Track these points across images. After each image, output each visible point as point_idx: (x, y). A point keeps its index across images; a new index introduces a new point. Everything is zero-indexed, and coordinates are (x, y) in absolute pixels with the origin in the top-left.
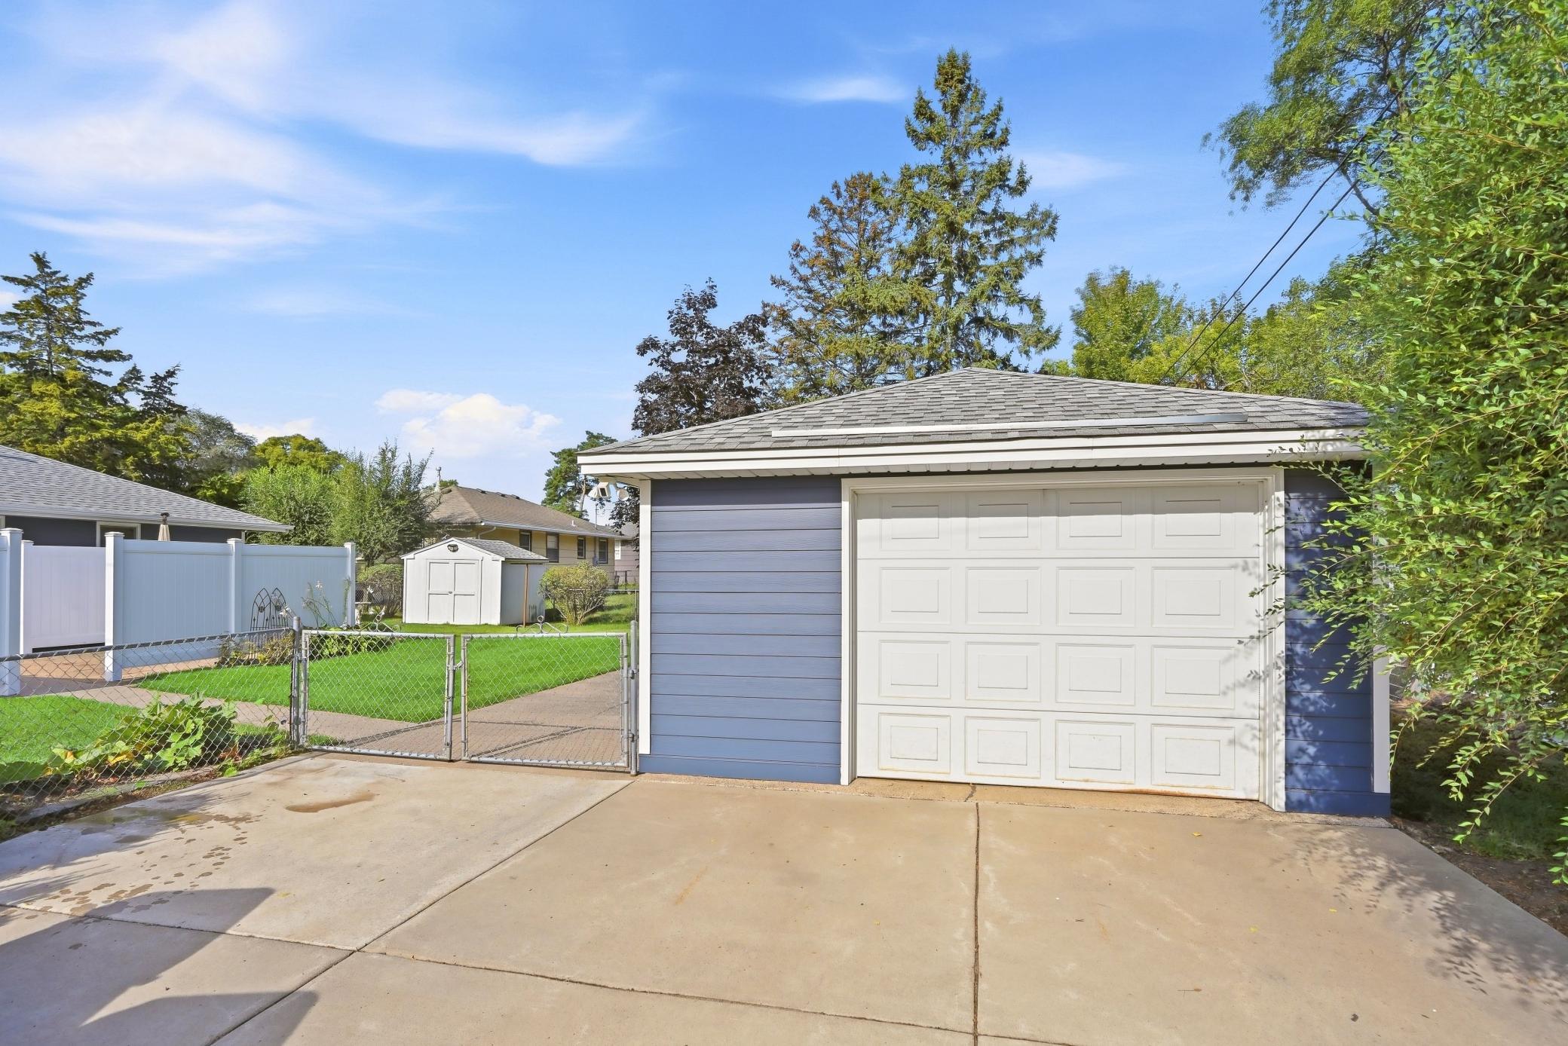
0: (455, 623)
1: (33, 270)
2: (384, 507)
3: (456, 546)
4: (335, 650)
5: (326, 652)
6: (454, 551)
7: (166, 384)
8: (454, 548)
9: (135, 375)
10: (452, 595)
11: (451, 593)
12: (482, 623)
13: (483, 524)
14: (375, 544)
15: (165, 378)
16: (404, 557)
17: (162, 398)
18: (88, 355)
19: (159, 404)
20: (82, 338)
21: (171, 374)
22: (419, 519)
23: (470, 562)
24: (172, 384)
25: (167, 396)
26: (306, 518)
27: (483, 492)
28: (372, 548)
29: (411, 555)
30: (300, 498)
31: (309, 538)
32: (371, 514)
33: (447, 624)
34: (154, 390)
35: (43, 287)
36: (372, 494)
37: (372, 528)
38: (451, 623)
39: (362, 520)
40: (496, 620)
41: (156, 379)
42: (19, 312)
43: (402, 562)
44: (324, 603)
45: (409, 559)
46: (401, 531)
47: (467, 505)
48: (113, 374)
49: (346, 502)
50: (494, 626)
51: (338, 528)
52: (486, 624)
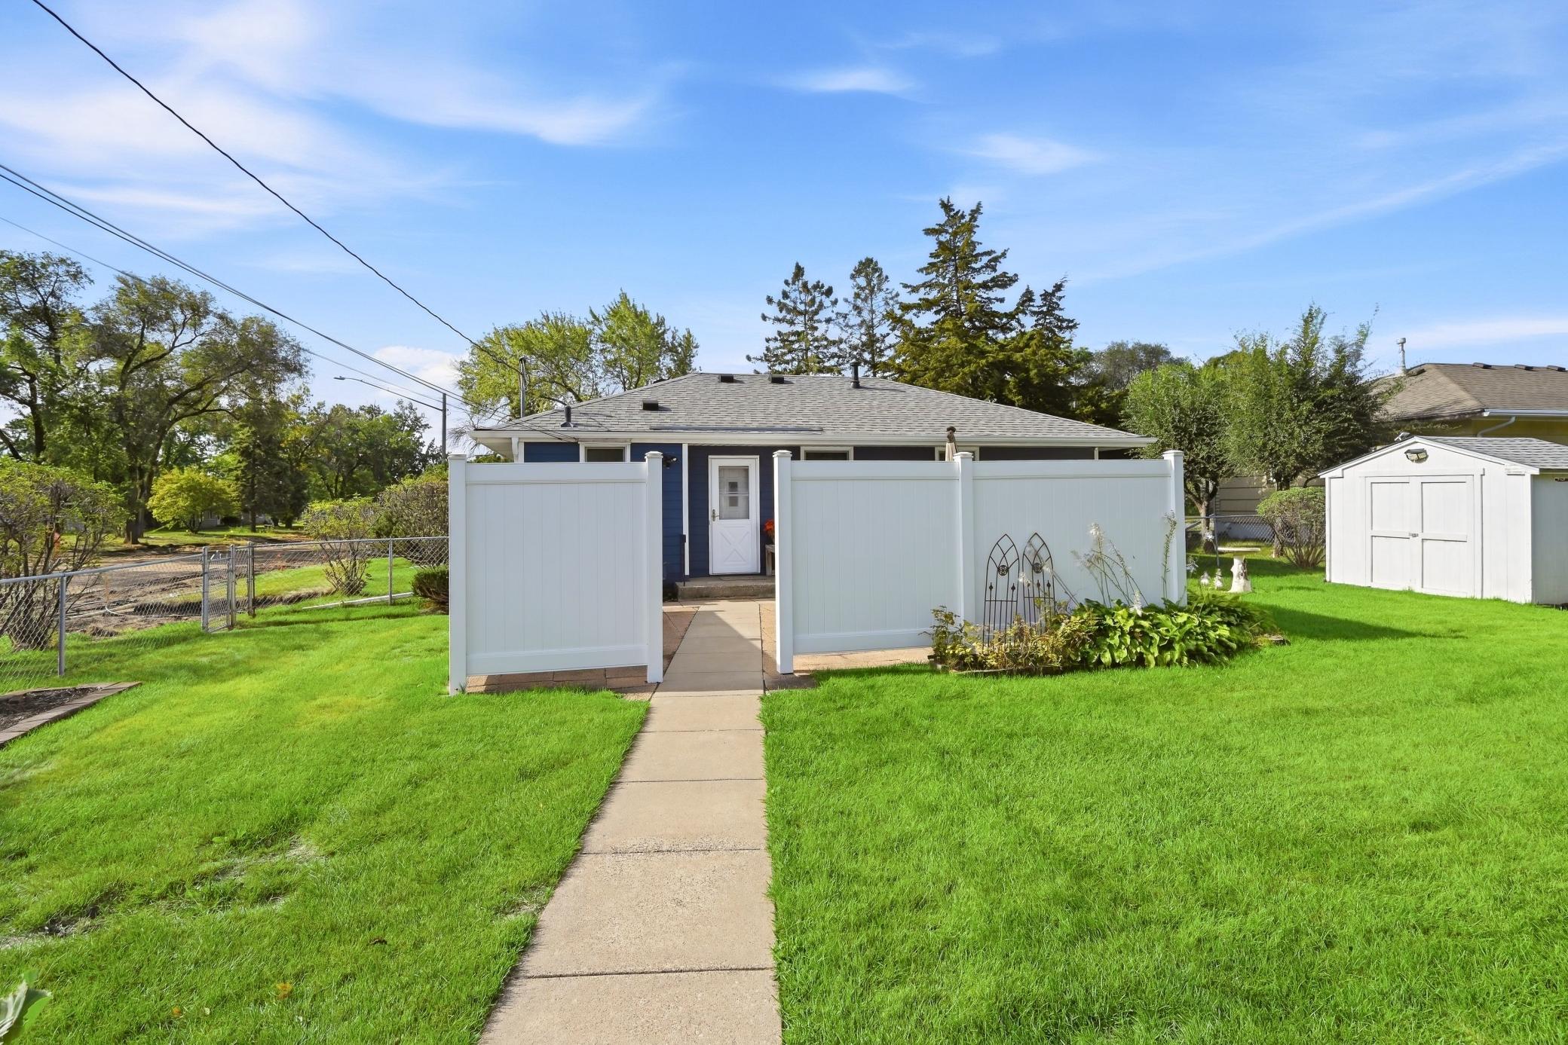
0: (1424, 591)
1: (941, 217)
2: (1300, 401)
3: (1423, 451)
4: (1122, 655)
5: (1107, 658)
6: (1419, 460)
7: (1055, 300)
8: (1420, 456)
9: (1028, 296)
10: (1418, 540)
11: (1415, 536)
12: (1487, 595)
13: (1486, 414)
14: (1287, 456)
15: (1053, 294)
16: (1325, 475)
17: (1052, 315)
18: (985, 286)
19: (1050, 323)
20: (980, 269)
21: (1058, 287)
22: (1362, 415)
23: (1457, 479)
24: (1060, 298)
25: (1056, 312)
26: (1194, 429)
27: (1486, 367)
28: (1284, 464)
29: (1337, 471)
30: (1185, 404)
31: (1198, 455)
32: (1280, 415)
33: (1410, 593)
34: (1045, 309)
35: (950, 231)
36: (1281, 385)
37: (1282, 436)
38: (1418, 589)
39: (1266, 425)
40: (1523, 593)
41: (1046, 296)
42: (936, 260)
43: (1322, 484)
44: (1117, 559)
45: (1333, 477)
46: (1329, 435)
47: (1453, 386)
48: (1008, 299)
49: (1244, 401)
50: (1520, 605)
51: (1233, 438)
52: (1498, 600)
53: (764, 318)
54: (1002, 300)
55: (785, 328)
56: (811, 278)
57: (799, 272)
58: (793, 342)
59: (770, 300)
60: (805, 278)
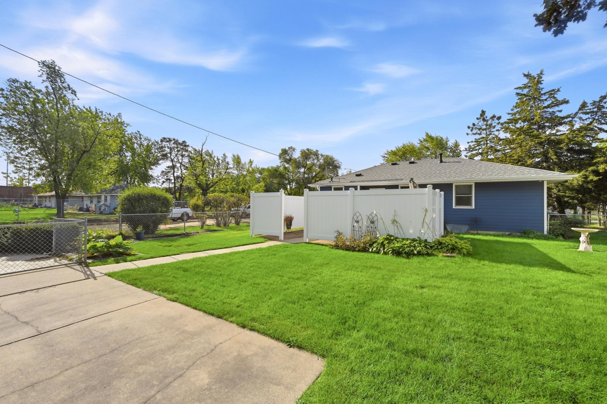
53: (468, 134)
54: (560, 111)
55: (478, 137)
56: (488, 115)
57: (483, 112)
58: (481, 142)
59: (469, 127)
60: (486, 115)
